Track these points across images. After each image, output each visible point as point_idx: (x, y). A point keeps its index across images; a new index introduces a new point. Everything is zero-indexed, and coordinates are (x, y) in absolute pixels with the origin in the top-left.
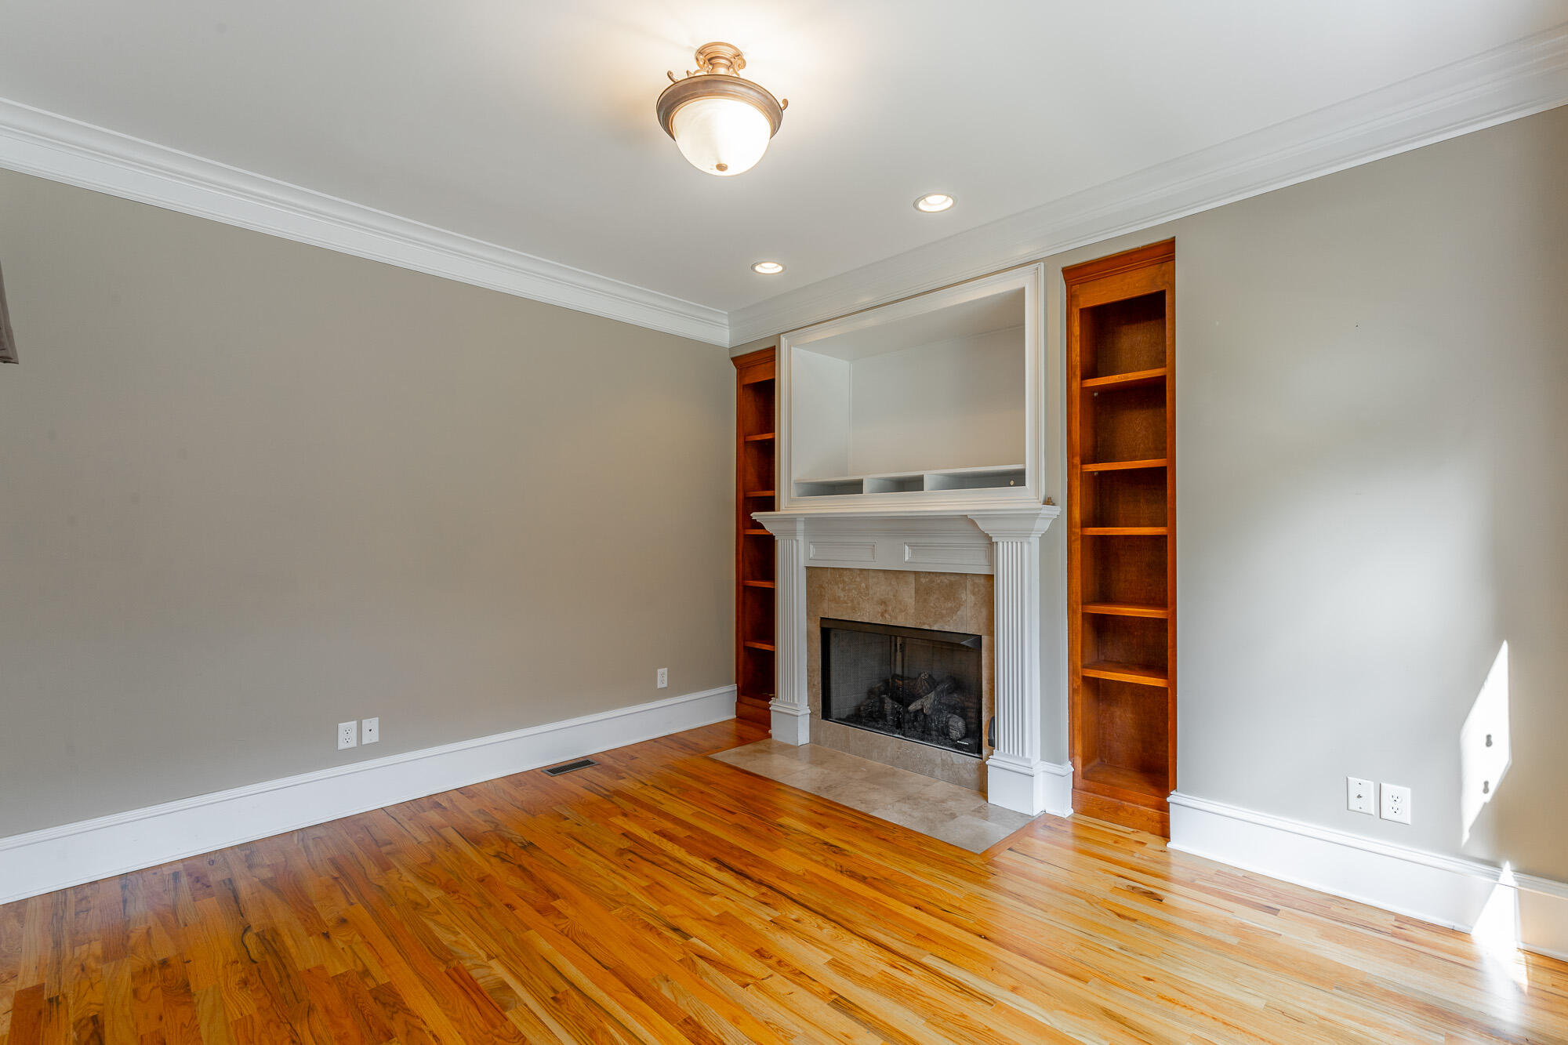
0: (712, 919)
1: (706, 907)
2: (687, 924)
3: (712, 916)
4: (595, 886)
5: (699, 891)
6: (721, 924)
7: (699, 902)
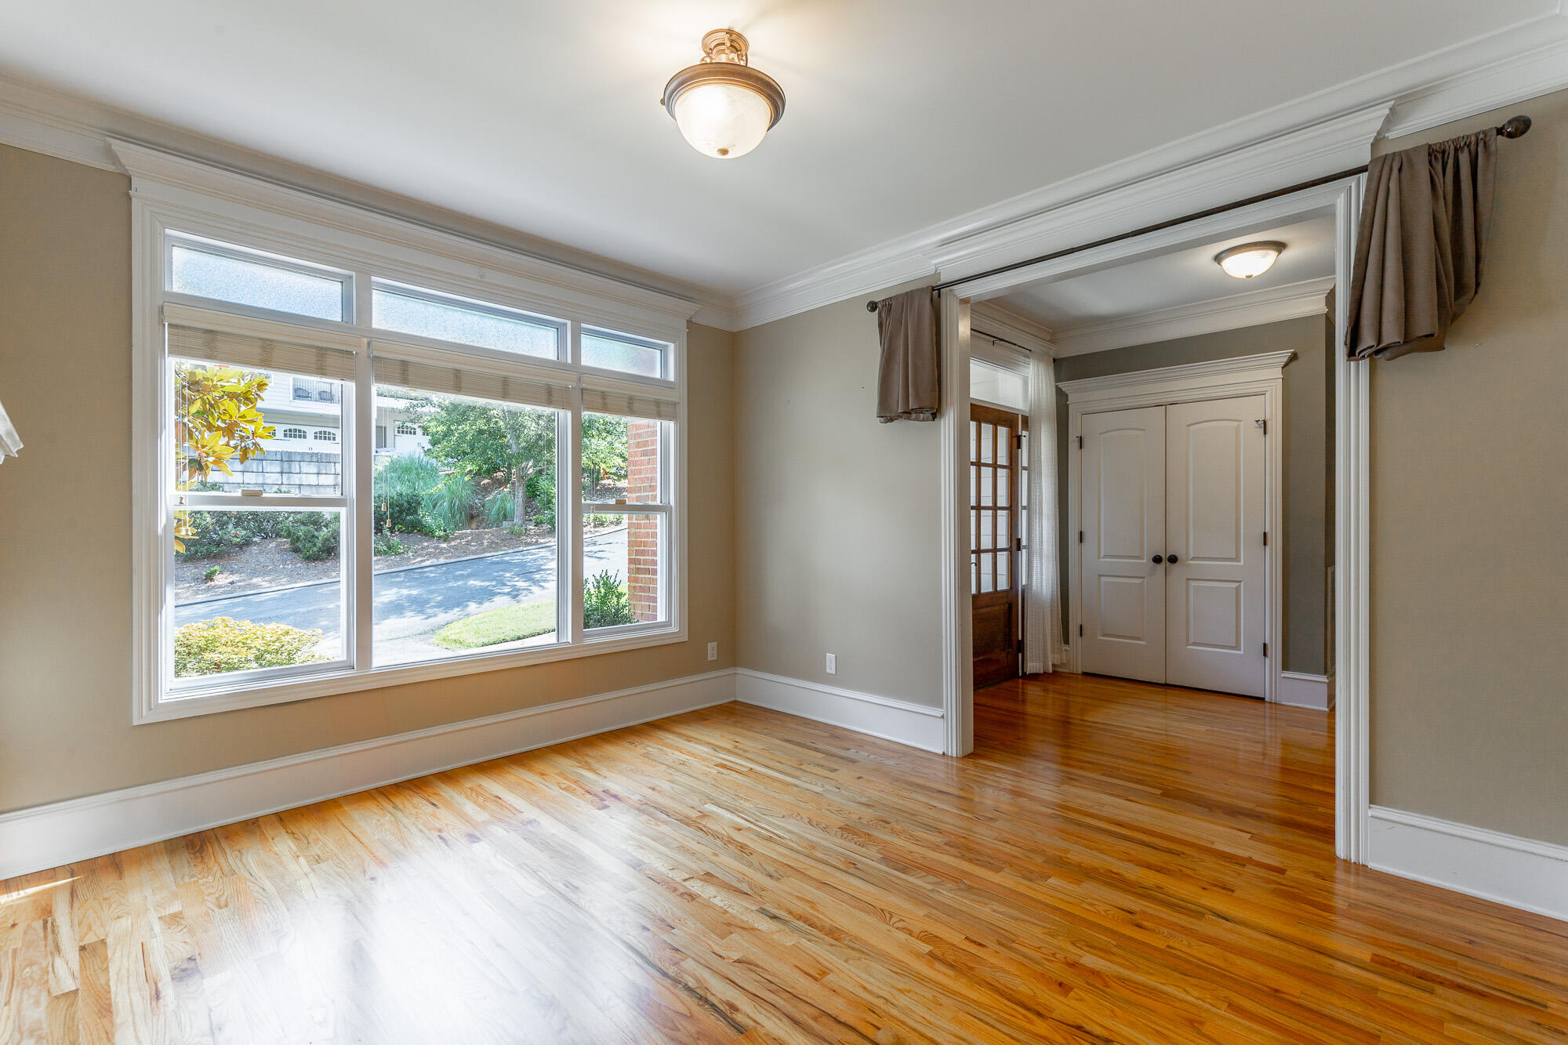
0: (738, 930)
1: (746, 945)
2: (764, 925)
3: (739, 934)
4: (896, 973)
5: (757, 966)
6: (729, 924)
7: (756, 954)
